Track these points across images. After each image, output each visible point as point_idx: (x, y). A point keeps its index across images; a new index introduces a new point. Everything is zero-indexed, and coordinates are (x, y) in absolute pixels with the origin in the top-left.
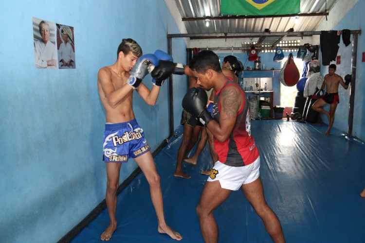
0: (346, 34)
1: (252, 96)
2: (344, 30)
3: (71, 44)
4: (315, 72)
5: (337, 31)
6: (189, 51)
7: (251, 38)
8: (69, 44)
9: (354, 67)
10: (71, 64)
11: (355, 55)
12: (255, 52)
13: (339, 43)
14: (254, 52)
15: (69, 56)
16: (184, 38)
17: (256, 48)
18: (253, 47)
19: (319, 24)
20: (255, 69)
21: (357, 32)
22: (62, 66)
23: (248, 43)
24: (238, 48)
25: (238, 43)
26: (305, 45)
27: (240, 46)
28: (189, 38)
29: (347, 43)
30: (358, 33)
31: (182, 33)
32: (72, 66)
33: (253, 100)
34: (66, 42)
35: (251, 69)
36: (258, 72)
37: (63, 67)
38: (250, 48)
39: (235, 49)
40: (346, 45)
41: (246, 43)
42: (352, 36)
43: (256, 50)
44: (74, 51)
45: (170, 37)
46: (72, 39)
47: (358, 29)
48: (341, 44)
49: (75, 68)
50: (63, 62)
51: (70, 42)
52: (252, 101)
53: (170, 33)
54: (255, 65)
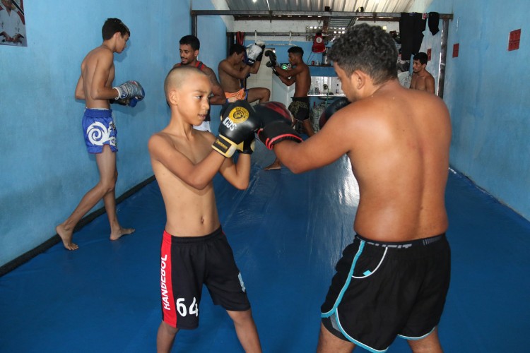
0: (434, 19)
1: (318, 102)
2: (430, 13)
3: (18, 13)
4: (402, 71)
5: (421, 14)
6: (230, 35)
7: (319, 21)
8: (14, 14)
9: (443, 64)
10: (19, 39)
11: (444, 47)
12: (321, 40)
13: (424, 30)
14: (319, 40)
15: (16, 28)
16: (222, 16)
17: (323, 35)
18: (319, 34)
19: (411, 4)
20: (323, 65)
21: (449, 16)
22: (3, 41)
23: (315, 28)
24: (298, 34)
25: (300, 26)
26: (391, 32)
27: (304, 31)
28: (232, 16)
29: (434, 30)
30: (448, 18)
31: (219, 9)
32: (21, 42)
33: (318, 107)
34: (9, 9)
35: (317, 64)
36: (327, 68)
37: (5, 43)
38: (315, 35)
39: (295, 34)
40: (434, 34)
41: (311, 28)
42: (441, 22)
43: (323, 38)
44: (24, 23)
45: (194, 14)
46: (19, 6)
47: (450, 13)
48: (427, 32)
49: (25, 45)
50: (5, 36)
51: (17, 10)
52: (317, 109)
53: (194, 9)
54: (323, 60)
